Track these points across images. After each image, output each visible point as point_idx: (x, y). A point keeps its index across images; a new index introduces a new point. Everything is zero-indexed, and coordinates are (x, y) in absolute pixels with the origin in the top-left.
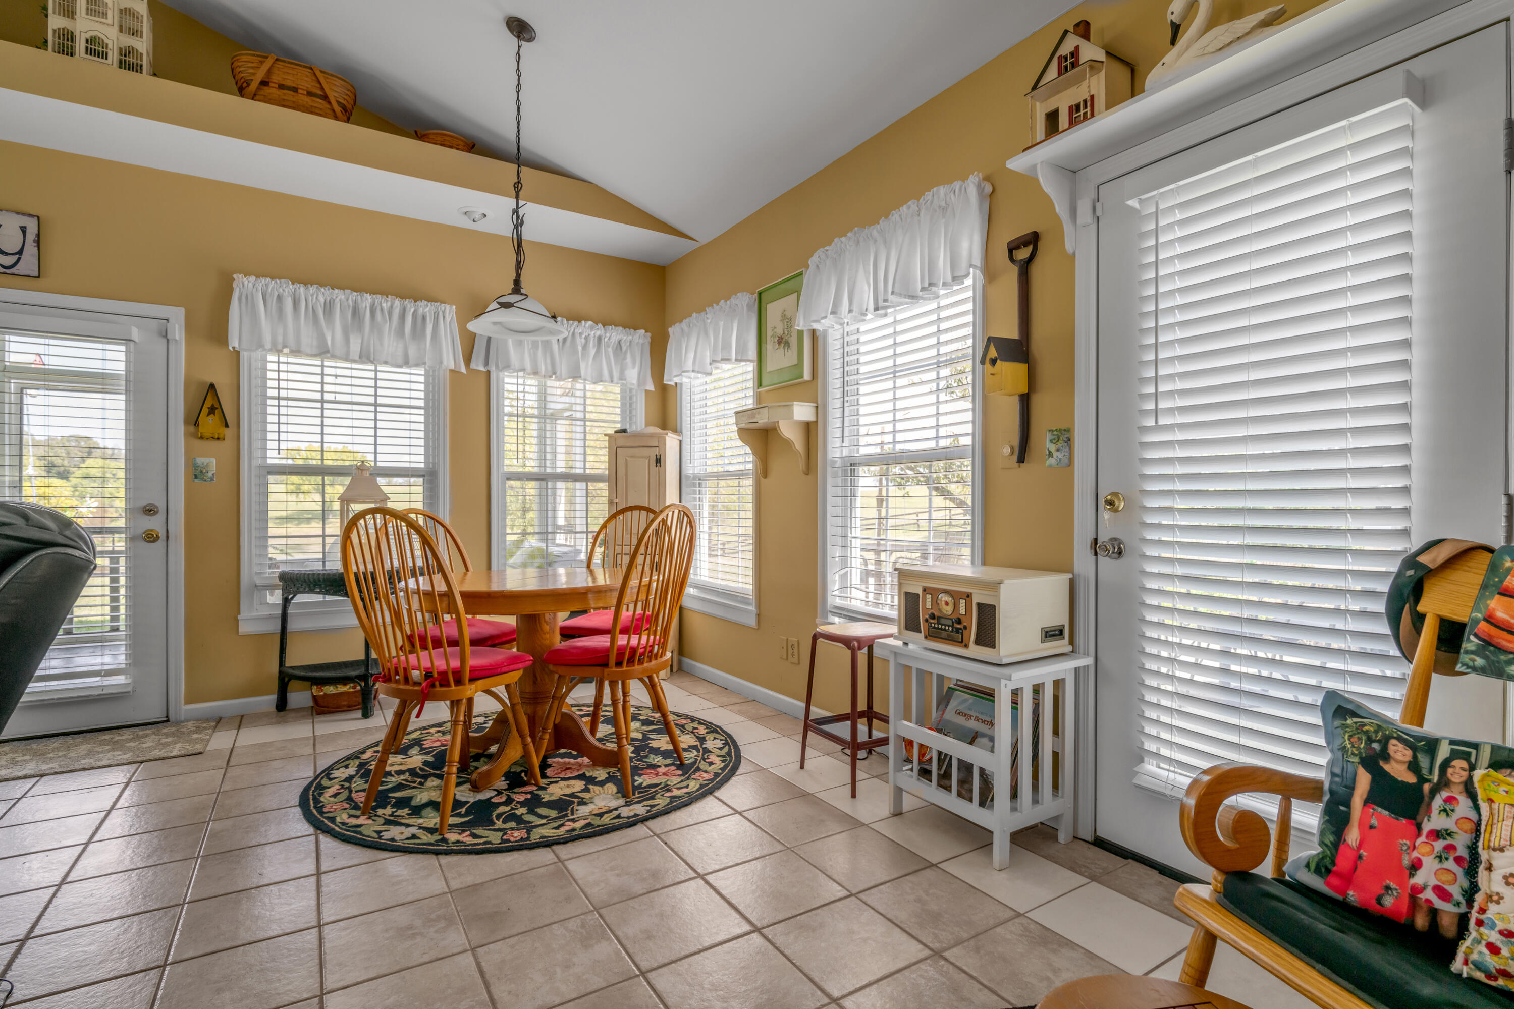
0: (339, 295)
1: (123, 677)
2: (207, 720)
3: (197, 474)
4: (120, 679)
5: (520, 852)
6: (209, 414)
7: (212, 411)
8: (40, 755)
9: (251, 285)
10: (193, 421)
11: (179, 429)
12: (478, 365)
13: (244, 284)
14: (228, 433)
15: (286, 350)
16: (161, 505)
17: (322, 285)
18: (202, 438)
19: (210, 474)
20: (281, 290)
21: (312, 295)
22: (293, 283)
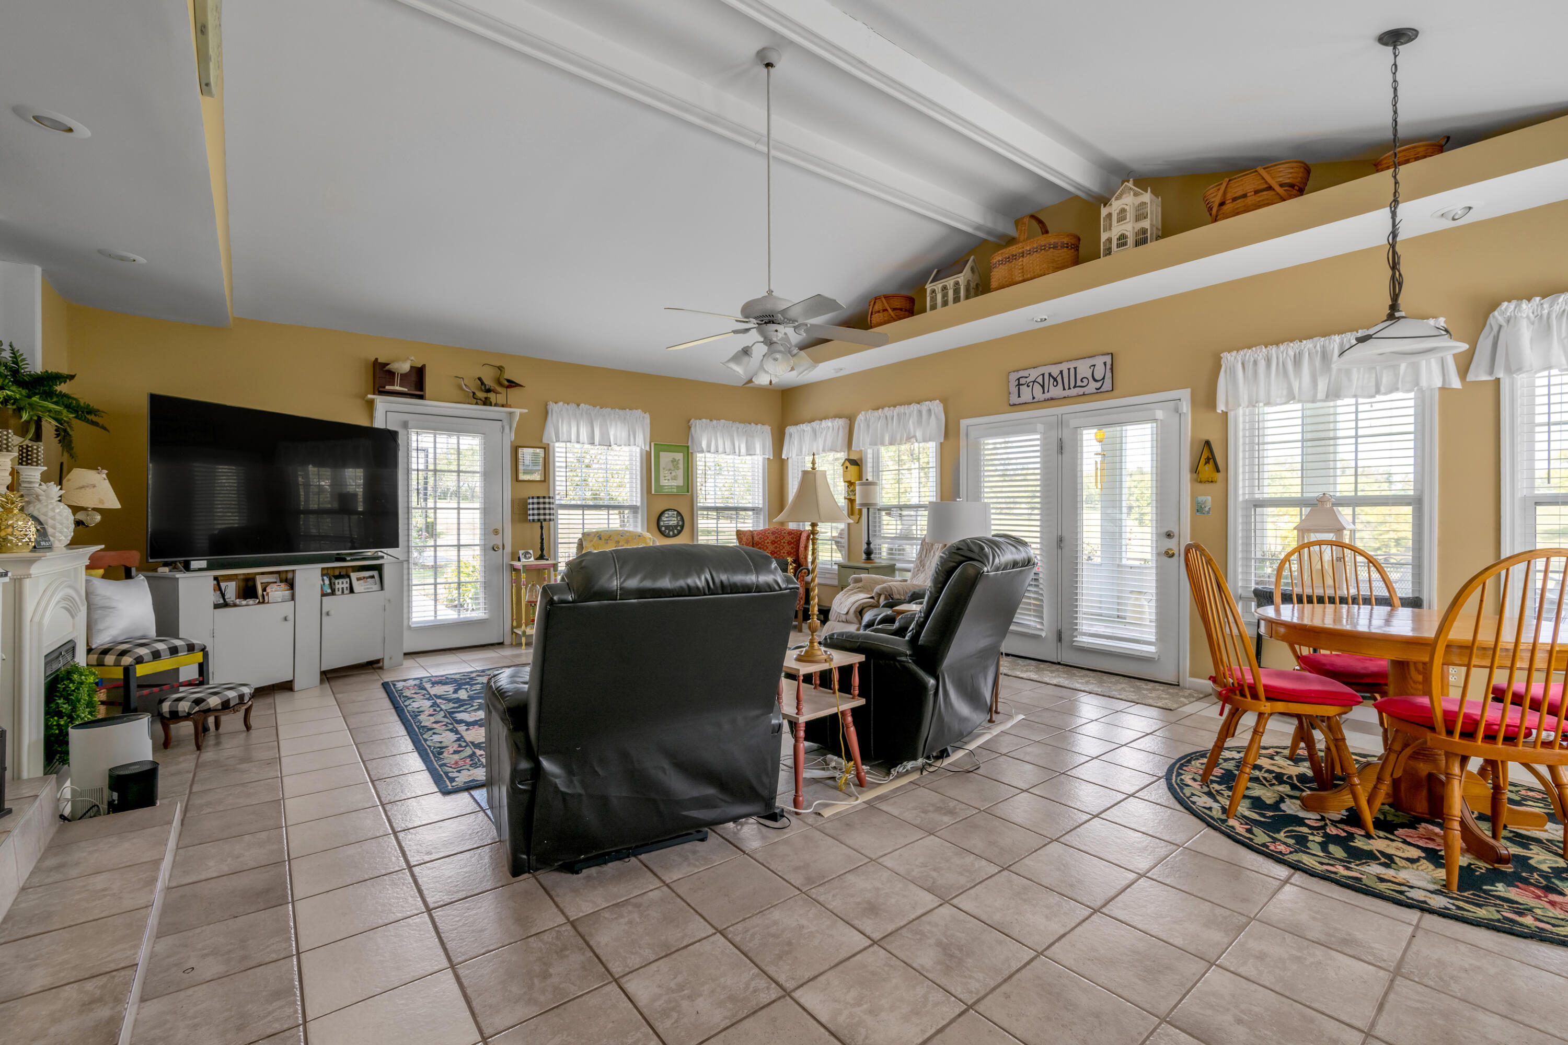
0: (1307, 344)
1: (1154, 647)
2: (1197, 691)
3: (1198, 509)
4: (1152, 649)
5: (1266, 858)
6: (1206, 463)
7: (1207, 461)
8: (1101, 682)
9: (1233, 358)
10: (1195, 470)
11: (1187, 476)
12: (1479, 374)
13: (1228, 358)
14: (1219, 477)
15: (1261, 404)
16: (1176, 532)
17: (1292, 341)
18: (1201, 482)
19: (1207, 509)
20: (1256, 356)
21: (1282, 353)
22: (1266, 347)
